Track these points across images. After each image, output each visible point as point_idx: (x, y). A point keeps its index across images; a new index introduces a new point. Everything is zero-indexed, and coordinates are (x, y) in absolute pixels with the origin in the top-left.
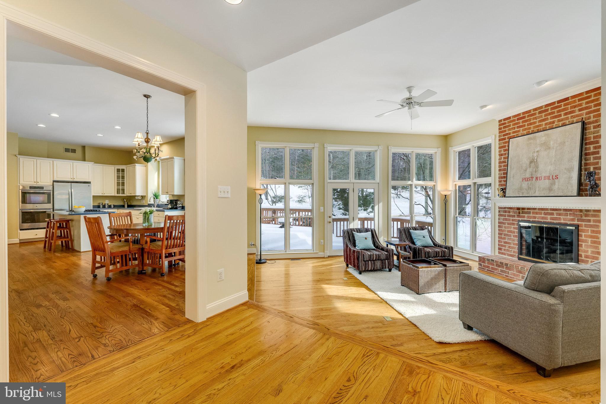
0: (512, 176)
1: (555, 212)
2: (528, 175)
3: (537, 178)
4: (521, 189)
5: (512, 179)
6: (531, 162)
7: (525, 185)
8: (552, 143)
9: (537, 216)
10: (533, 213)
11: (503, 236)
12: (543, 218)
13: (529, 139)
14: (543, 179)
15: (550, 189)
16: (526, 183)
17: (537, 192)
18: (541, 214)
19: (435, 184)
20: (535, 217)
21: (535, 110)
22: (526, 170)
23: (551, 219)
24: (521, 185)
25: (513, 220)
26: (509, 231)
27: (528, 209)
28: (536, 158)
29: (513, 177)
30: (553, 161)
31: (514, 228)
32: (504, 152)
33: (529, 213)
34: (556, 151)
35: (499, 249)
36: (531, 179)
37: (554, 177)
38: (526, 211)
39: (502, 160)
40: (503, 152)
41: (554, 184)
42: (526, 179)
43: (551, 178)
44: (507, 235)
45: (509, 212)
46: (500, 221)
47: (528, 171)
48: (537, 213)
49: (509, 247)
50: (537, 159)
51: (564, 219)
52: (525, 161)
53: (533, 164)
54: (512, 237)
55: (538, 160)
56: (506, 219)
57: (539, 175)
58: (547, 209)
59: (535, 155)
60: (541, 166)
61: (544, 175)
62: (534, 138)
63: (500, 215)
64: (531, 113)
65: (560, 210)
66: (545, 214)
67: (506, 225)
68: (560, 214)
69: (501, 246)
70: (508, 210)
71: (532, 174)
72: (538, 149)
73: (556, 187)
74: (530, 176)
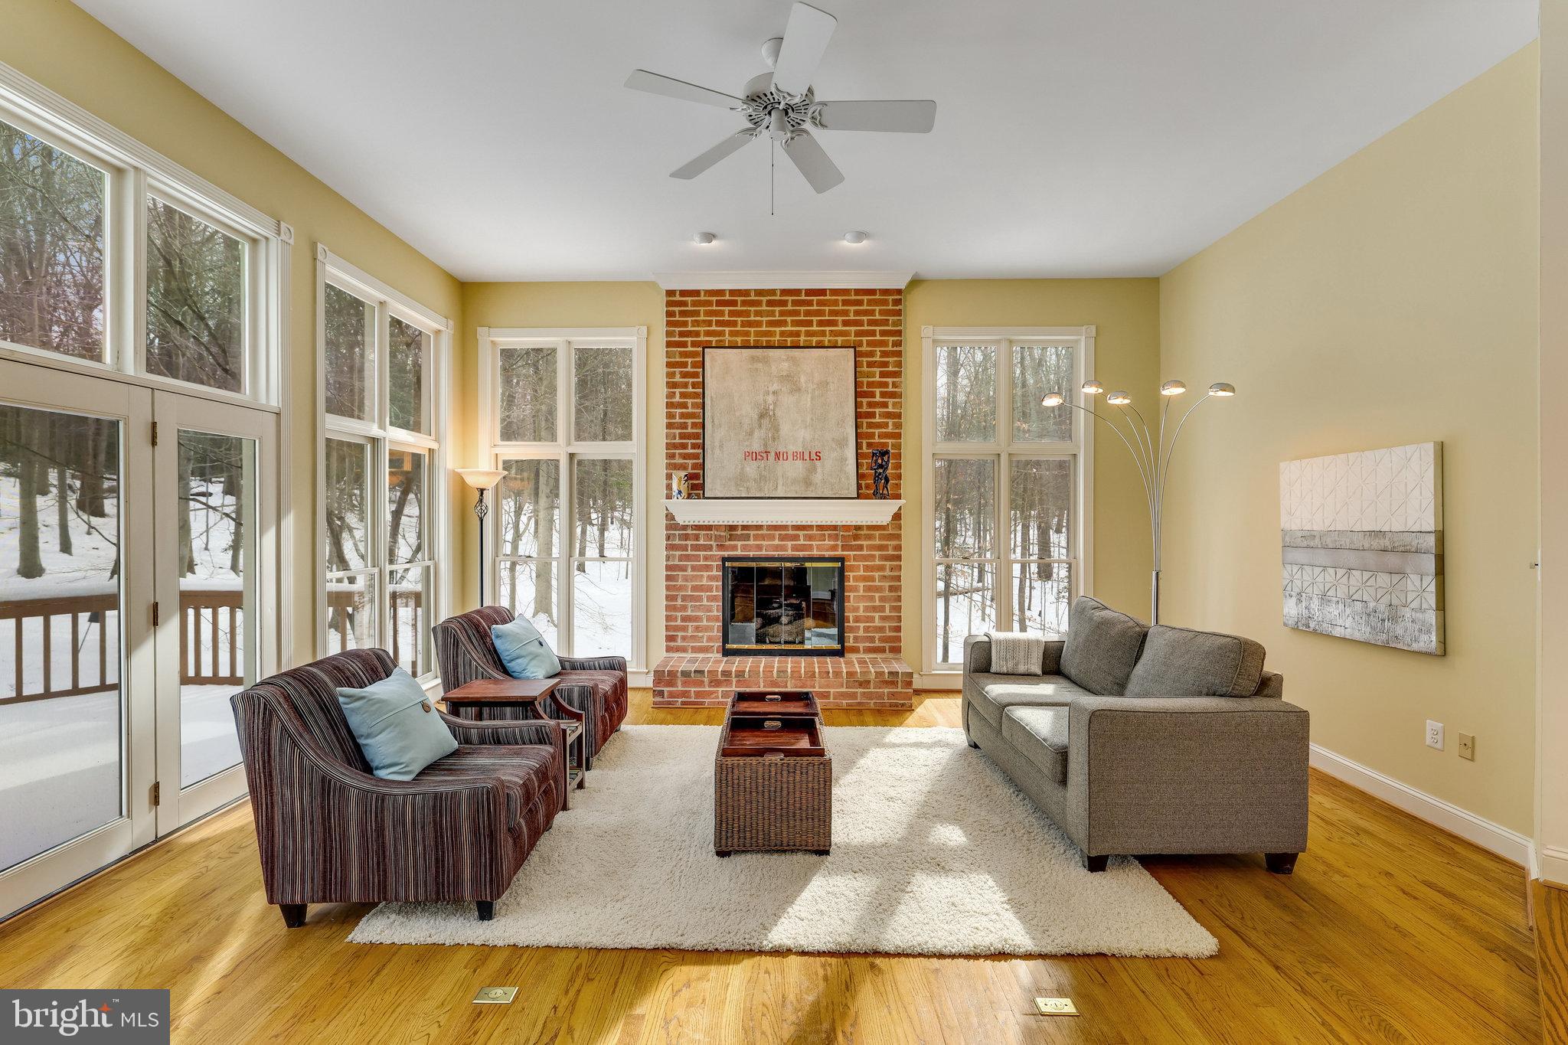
0: (717, 444)
1: (801, 533)
2: (757, 447)
3: (777, 455)
4: (741, 478)
5: (717, 451)
6: (762, 416)
7: (751, 468)
8: (803, 379)
9: (764, 543)
10: (756, 537)
11: (679, 602)
12: (777, 548)
13: (753, 359)
14: (790, 457)
15: (808, 482)
16: (755, 464)
17: (780, 487)
18: (773, 538)
19: (434, 446)
20: (759, 548)
21: (760, 292)
22: (751, 434)
23: (795, 548)
24: (742, 469)
25: (706, 558)
26: (695, 588)
27: (745, 527)
28: (771, 407)
29: (721, 446)
30: (808, 419)
31: (710, 578)
32: (681, 380)
33: (748, 537)
34: (812, 399)
35: (670, 639)
36: (764, 455)
37: (814, 456)
38: (739, 532)
39: (677, 399)
40: (678, 379)
41: (814, 470)
42: (755, 456)
43: (807, 457)
44: (692, 598)
45: (697, 538)
46: (670, 563)
47: (756, 434)
48: (763, 537)
49: (697, 628)
50: (774, 410)
51: (819, 548)
52: (748, 412)
53: (765, 422)
54: (705, 602)
55: (778, 413)
56: (688, 558)
57: (781, 449)
58: (785, 527)
59: (770, 399)
60: (785, 428)
61: (792, 448)
62: (766, 361)
63: (670, 547)
64: (748, 298)
65: (810, 527)
66: (782, 538)
67: (689, 572)
68: (810, 538)
69: (674, 631)
70: (694, 532)
71: (765, 445)
72: (775, 387)
73: (818, 478)
74: (762, 449)
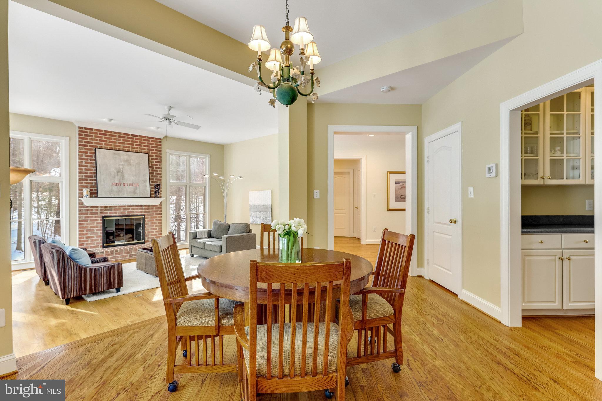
0: (102, 180)
1: (130, 208)
2: (117, 181)
3: (124, 184)
4: (111, 191)
5: (102, 183)
6: (118, 172)
7: (115, 188)
8: (132, 161)
9: (118, 211)
10: (115, 209)
11: (85, 232)
12: (122, 213)
13: (114, 154)
14: (128, 185)
15: (134, 193)
16: (116, 187)
17: (125, 194)
18: (120, 209)
20: (116, 213)
21: (115, 133)
22: (114, 177)
24: (112, 188)
25: (96, 217)
26: (91, 227)
27: (110, 207)
28: (121, 169)
29: (104, 181)
30: (134, 174)
31: (97, 223)
32: (85, 157)
33: (111, 210)
34: (135, 168)
36: (120, 184)
37: (136, 185)
38: (108, 208)
39: (83, 164)
41: (136, 189)
42: (117, 184)
43: (134, 185)
44: (90, 230)
45: (92, 210)
46: (81, 219)
47: (117, 177)
48: (117, 209)
50: (122, 170)
51: (136, 212)
52: (113, 171)
53: (119, 174)
54: (95, 231)
55: (124, 171)
56: (88, 217)
57: (125, 182)
58: (125, 206)
59: (121, 167)
60: (126, 176)
61: (129, 182)
62: (119, 155)
63: (80, 214)
64: (111, 134)
65: (134, 206)
66: (124, 210)
67: (89, 222)
68: (133, 209)
70: (91, 208)
71: (120, 181)
72: (122, 163)
73: (137, 191)
74: (119, 182)
